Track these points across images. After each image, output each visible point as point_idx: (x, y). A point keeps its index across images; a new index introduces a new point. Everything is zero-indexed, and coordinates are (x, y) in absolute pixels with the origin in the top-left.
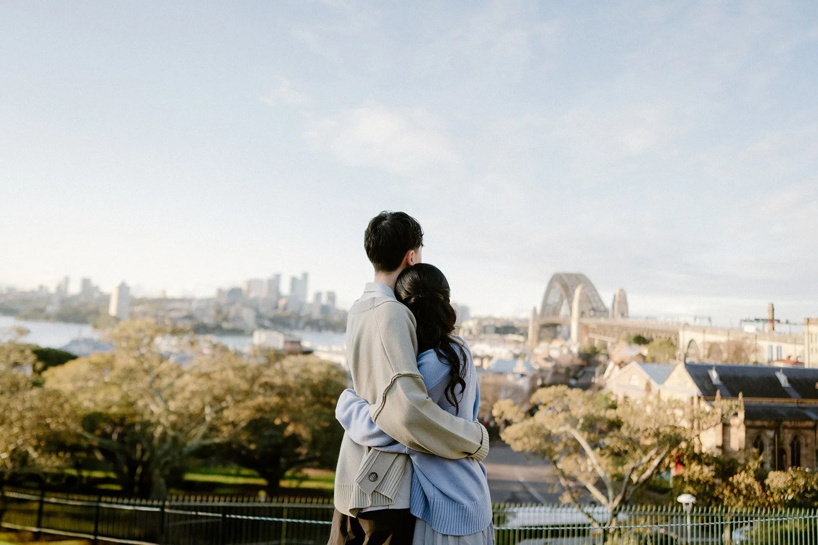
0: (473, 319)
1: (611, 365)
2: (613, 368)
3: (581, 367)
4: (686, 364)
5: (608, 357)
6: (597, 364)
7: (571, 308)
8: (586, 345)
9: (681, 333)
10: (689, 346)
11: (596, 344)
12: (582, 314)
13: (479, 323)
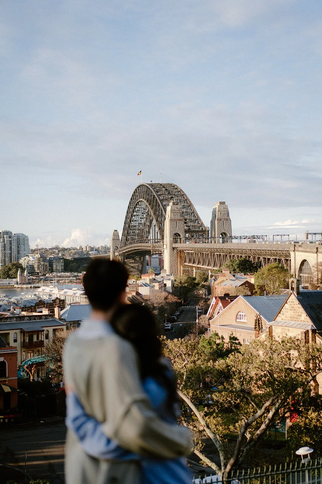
0: (33, 251)
1: (213, 301)
2: (217, 304)
3: (178, 305)
4: (298, 293)
5: (209, 290)
6: (197, 300)
7: (162, 230)
8: (182, 277)
9: (292, 254)
10: (301, 269)
11: (195, 273)
12: (176, 237)
13: (43, 257)
